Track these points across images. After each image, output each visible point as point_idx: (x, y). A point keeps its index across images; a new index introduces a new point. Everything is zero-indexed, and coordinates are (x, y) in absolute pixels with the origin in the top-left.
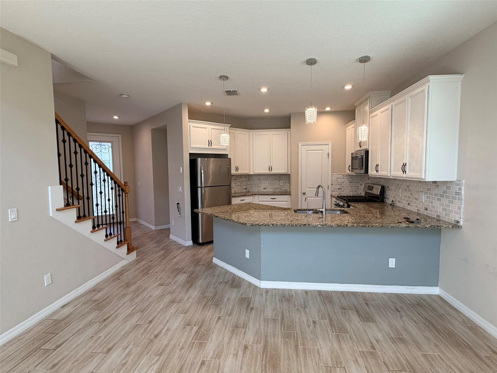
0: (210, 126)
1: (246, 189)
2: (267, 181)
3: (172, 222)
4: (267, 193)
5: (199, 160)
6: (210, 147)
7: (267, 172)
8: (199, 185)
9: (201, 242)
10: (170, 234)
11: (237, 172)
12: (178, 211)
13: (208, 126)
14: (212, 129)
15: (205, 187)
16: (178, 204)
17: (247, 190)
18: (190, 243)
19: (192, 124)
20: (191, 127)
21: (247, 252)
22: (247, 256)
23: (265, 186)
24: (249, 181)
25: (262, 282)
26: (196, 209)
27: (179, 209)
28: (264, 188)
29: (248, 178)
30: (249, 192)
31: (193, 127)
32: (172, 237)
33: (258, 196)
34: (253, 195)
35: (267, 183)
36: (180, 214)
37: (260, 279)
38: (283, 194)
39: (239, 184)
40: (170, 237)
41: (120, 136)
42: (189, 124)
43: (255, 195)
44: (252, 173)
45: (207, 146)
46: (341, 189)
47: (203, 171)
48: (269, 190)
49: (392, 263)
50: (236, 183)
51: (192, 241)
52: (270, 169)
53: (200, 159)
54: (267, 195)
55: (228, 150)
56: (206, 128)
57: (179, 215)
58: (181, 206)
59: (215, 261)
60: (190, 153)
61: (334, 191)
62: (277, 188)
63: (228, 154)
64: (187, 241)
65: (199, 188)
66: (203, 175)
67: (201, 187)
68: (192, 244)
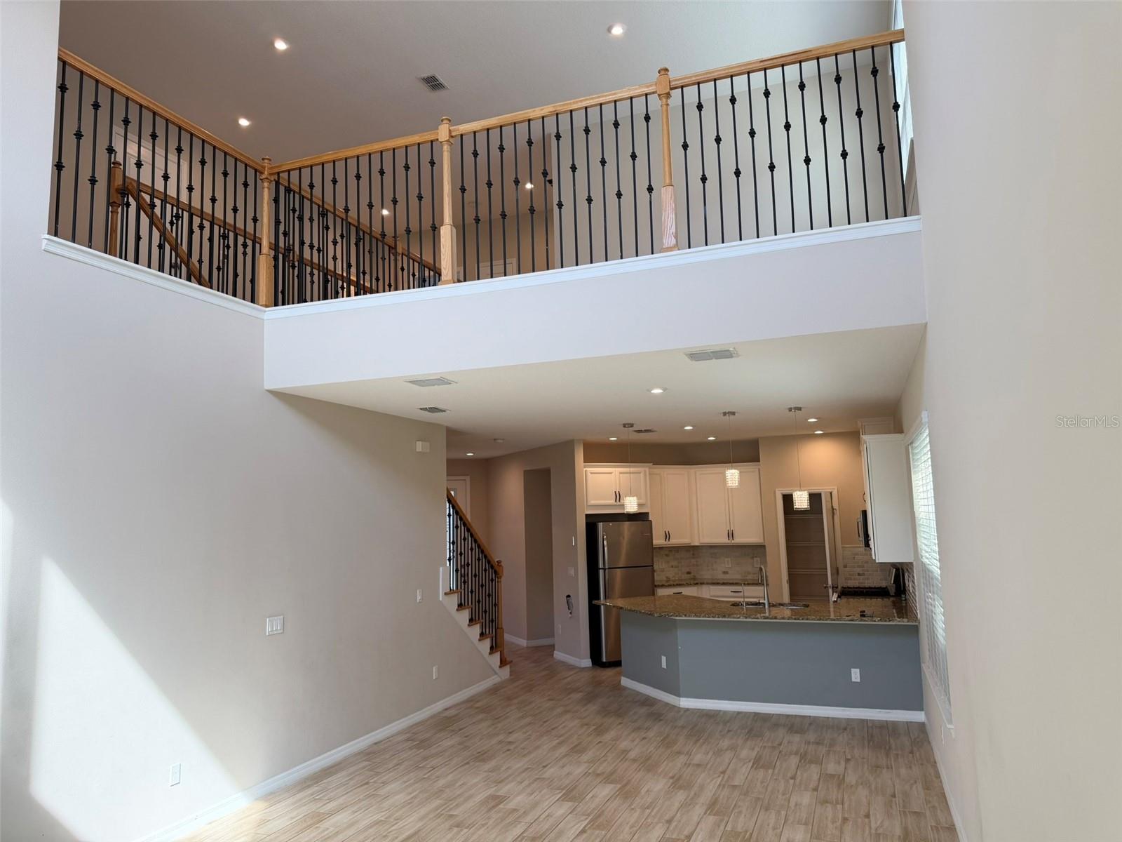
0: (617, 469)
1: (689, 573)
2: (730, 559)
3: (558, 628)
4: (725, 582)
5: (600, 525)
6: (618, 503)
7: (724, 540)
8: (601, 566)
9: (604, 660)
10: (554, 650)
11: (667, 542)
12: (569, 609)
13: (614, 469)
14: (621, 473)
15: (609, 568)
16: (569, 596)
17: (692, 574)
18: (587, 662)
19: (589, 470)
20: (589, 474)
21: (664, 659)
22: (664, 665)
23: (726, 566)
24: (693, 558)
25: (682, 699)
26: (596, 600)
27: (571, 607)
28: (724, 573)
29: (692, 552)
30: (694, 578)
31: (592, 473)
32: (558, 655)
33: (707, 586)
34: (697, 584)
35: (728, 562)
36: (571, 613)
37: (679, 696)
38: (753, 584)
39: (675, 563)
40: (554, 655)
41: (468, 478)
42: (585, 469)
43: (702, 584)
44: (697, 544)
45: (612, 502)
46: (864, 574)
47: (607, 542)
48: (734, 575)
49: (856, 675)
50: (668, 562)
51: (590, 660)
52: (731, 535)
53: (601, 523)
54: (724, 584)
55: (649, 505)
56: (611, 473)
57: (570, 615)
58: (573, 600)
59: (625, 682)
60: (587, 515)
61: (851, 579)
62: (749, 573)
63: (648, 513)
64: (583, 659)
65: (601, 570)
66: (606, 549)
67: (604, 569)
68: (591, 665)
